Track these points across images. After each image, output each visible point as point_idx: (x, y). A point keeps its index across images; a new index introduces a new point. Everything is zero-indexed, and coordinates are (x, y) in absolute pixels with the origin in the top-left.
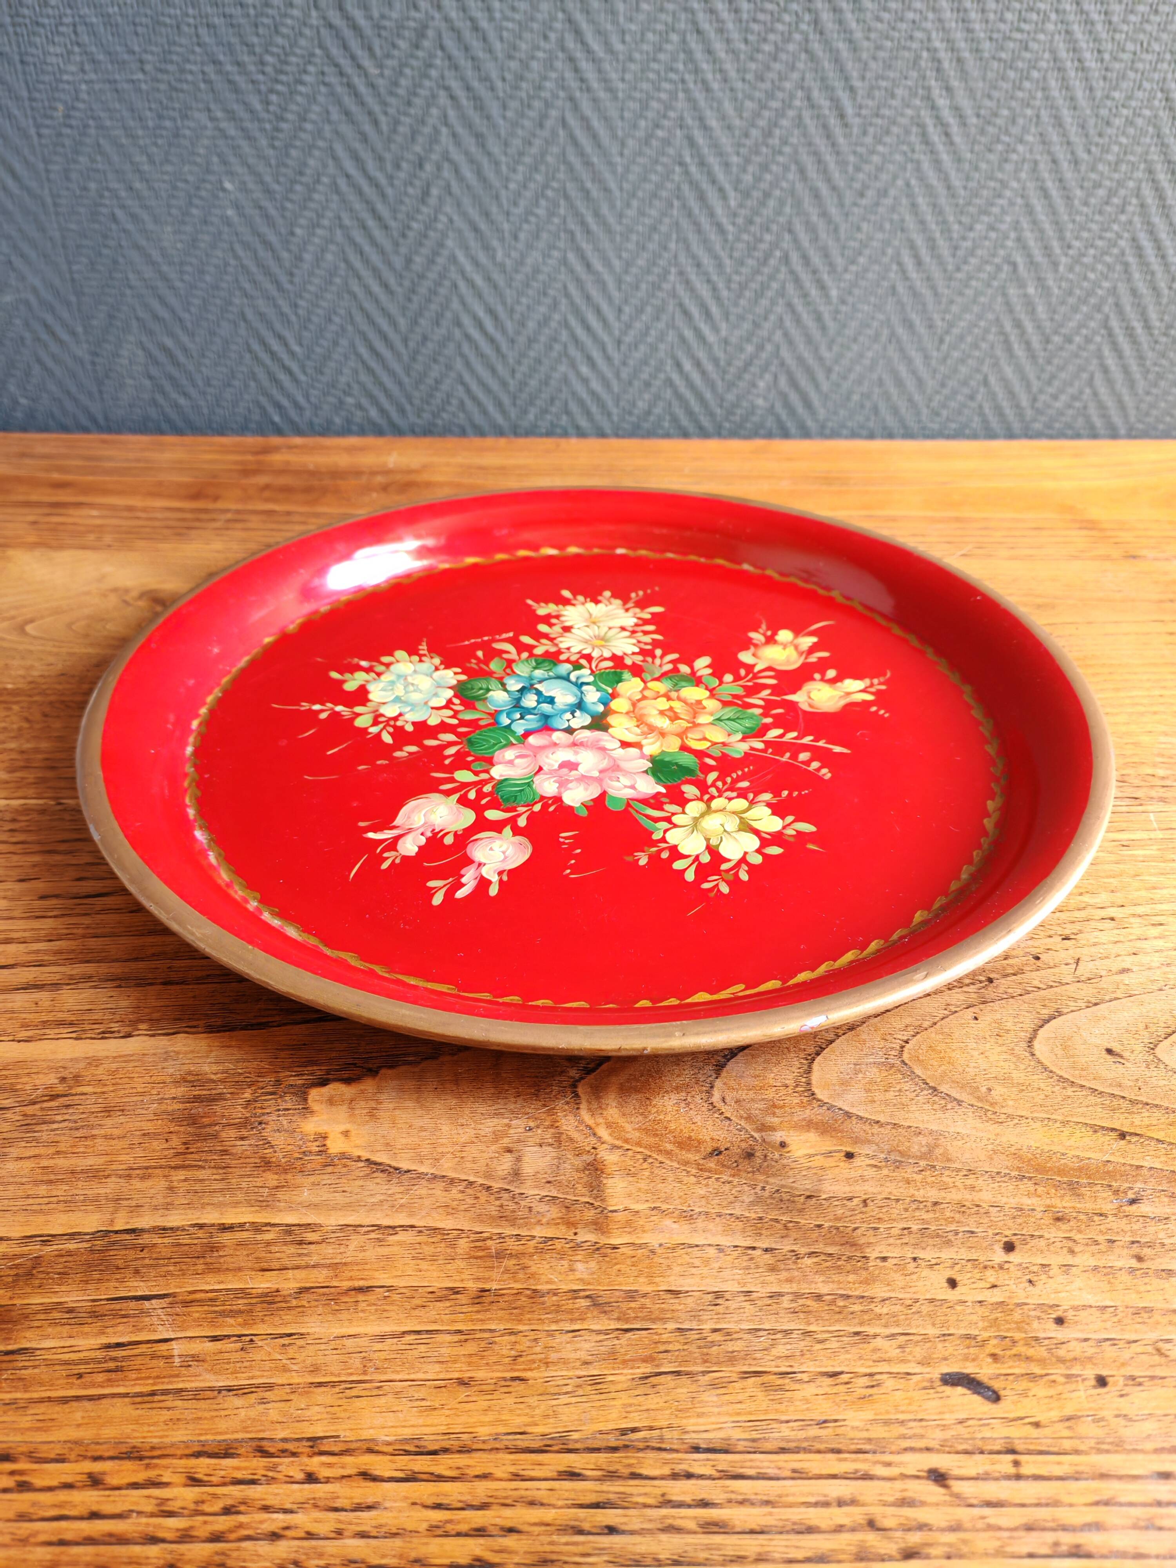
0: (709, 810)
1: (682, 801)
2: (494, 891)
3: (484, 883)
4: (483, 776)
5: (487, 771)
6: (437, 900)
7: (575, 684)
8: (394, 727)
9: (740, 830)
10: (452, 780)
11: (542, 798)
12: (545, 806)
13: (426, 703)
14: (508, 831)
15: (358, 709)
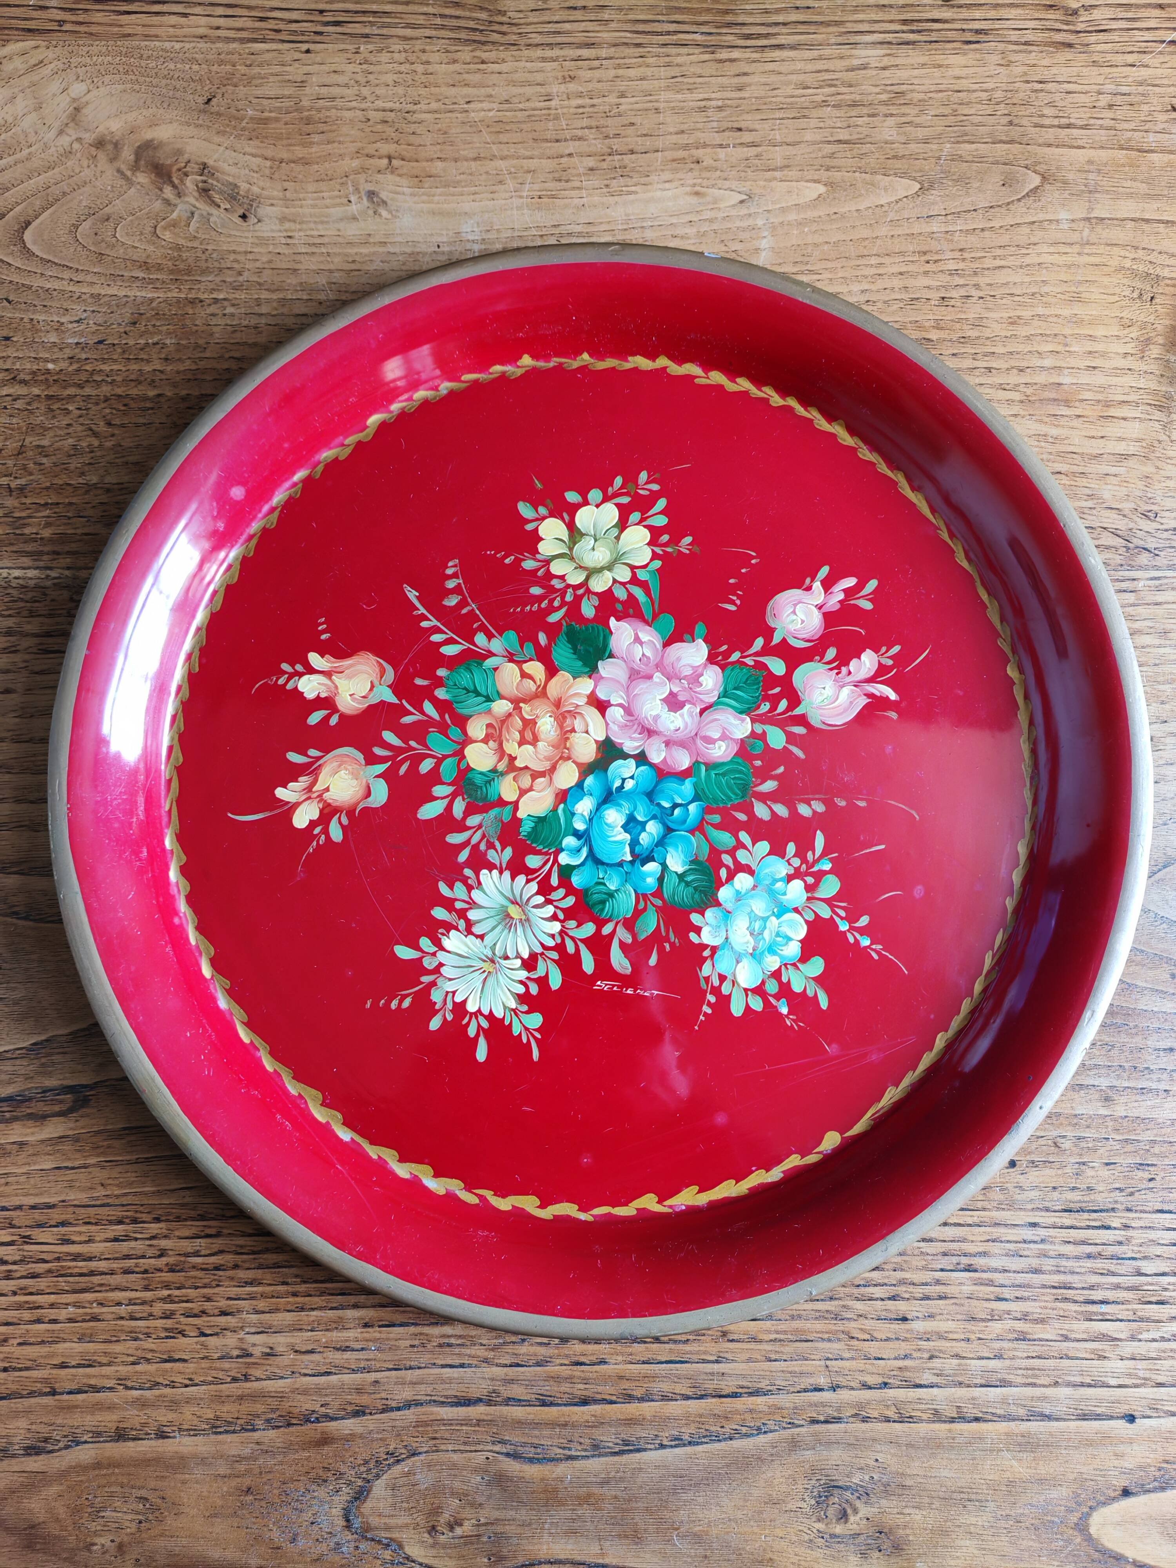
0: (592, 572)
1: (607, 597)
2: (824, 571)
3: (828, 585)
4: (759, 728)
5: (753, 734)
6: (872, 584)
7: (589, 842)
8: (804, 860)
9: (582, 535)
10: (791, 738)
11: (723, 668)
12: (727, 654)
13: (755, 887)
14: (777, 639)
15: (825, 912)
